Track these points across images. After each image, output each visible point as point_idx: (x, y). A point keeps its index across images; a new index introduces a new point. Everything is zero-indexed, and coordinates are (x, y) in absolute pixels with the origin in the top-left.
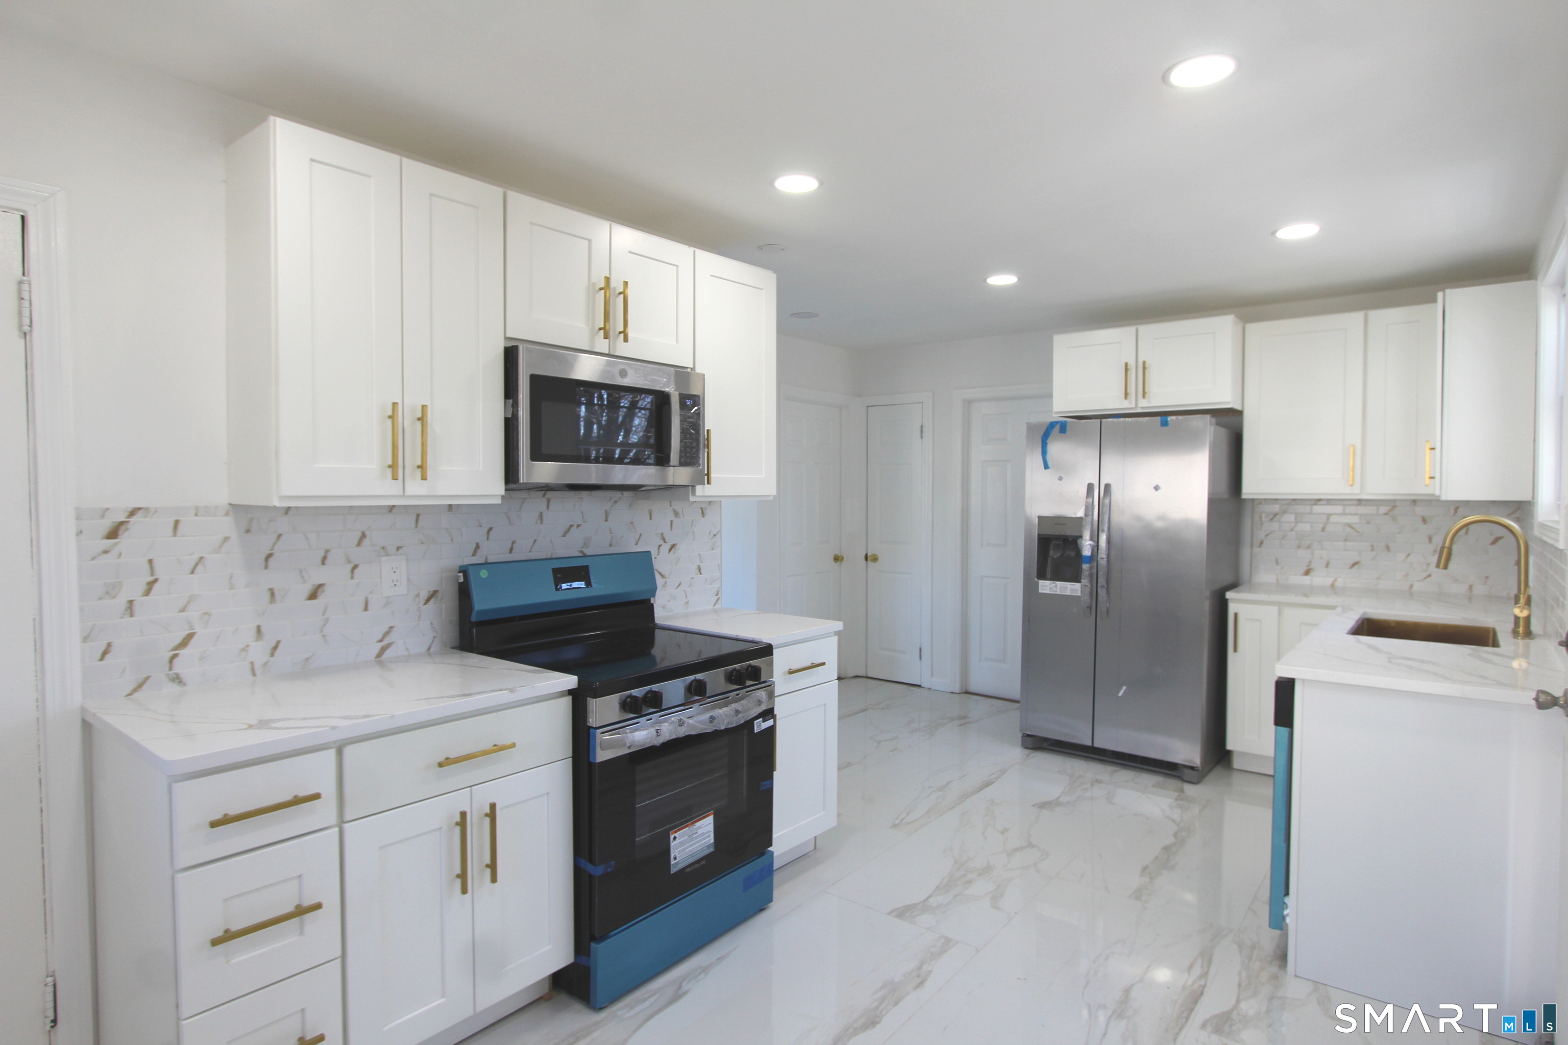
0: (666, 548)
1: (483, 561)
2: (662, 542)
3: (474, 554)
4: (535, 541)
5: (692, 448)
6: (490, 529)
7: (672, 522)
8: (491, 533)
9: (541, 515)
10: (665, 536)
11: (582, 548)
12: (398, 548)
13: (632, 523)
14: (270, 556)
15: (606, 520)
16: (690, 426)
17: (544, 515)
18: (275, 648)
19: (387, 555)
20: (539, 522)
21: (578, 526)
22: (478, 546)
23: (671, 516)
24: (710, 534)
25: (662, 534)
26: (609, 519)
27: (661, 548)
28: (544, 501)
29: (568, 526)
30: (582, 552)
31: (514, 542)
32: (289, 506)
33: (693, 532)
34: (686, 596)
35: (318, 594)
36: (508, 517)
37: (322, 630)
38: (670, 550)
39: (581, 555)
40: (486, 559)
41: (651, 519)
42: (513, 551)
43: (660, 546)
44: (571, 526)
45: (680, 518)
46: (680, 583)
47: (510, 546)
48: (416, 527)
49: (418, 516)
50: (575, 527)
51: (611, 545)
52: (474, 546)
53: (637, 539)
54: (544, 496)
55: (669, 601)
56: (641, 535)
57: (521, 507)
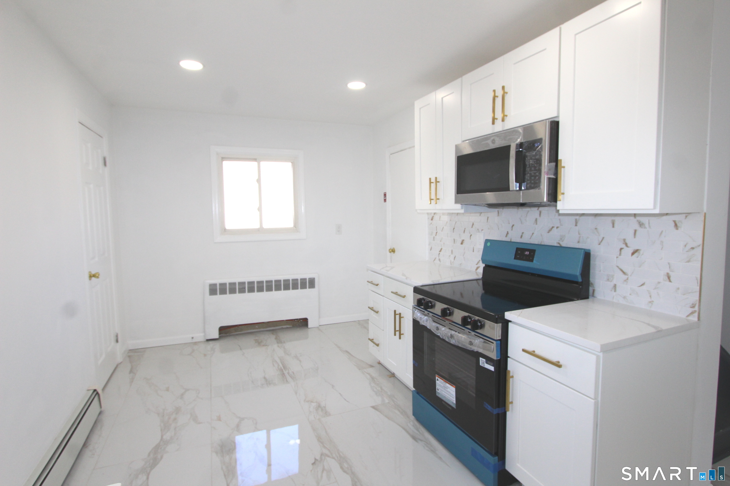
0: (628, 251)
1: (509, 240)
2: (624, 246)
3: (506, 236)
4: (533, 233)
5: (535, 177)
6: (513, 226)
7: (635, 231)
8: (513, 227)
9: (536, 220)
10: (627, 241)
11: (559, 241)
12: (482, 230)
13: (596, 229)
14: (454, 228)
15: (576, 225)
16: (534, 162)
17: (538, 220)
18: (455, 258)
19: (479, 232)
20: (535, 224)
21: (557, 227)
22: (508, 233)
23: (637, 227)
24: (685, 246)
25: (624, 240)
26: (578, 224)
27: (622, 250)
28: (538, 212)
29: (551, 227)
30: (559, 243)
31: (523, 233)
32: (458, 212)
33: (662, 242)
34: (650, 296)
35: (463, 243)
36: (521, 220)
37: (463, 256)
38: (633, 254)
39: (558, 245)
40: (511, 240)
41: (613, 227)
42: (522, 237)
43: (621, 249)
44: (553, 227)
45: (645, 228)
46: (644, 283)
47: (521, 234)
48: (487, 222)
49: (488, 218)
50: (555, 228)
51: (579, 242)
52: (506, 233)
53: (600, 240)
54: (538, 209)
55: (630, 294)
56: (603, 238)
57: (527, 215)
